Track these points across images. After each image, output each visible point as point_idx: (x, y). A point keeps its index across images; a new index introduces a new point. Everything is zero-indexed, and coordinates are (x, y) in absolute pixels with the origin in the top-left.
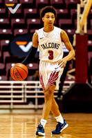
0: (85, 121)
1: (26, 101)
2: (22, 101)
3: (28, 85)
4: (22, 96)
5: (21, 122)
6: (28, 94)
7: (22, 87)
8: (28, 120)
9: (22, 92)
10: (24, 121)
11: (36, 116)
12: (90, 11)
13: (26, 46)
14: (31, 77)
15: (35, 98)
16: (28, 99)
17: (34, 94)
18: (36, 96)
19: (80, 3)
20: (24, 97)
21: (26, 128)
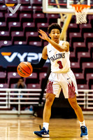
0: (64, 126)
1: (9, 107)
2: (6, 107)
3: (11, 92)
4: (6, 103)
5: (5, 126)
6: (12, 101)
7: (6, 94)
8: (11, 125)
9: (6, 98)
10: (8, 125)
11: (19, 121)
12: (69, 25)
13: (10, 56)
14: (15, 85)
15: (17, 105)
16: (11, 105)
17: (17, 101)
18: (19, 103)
19: (60, 18)
20: (8, 104)
21: (9, 132)
